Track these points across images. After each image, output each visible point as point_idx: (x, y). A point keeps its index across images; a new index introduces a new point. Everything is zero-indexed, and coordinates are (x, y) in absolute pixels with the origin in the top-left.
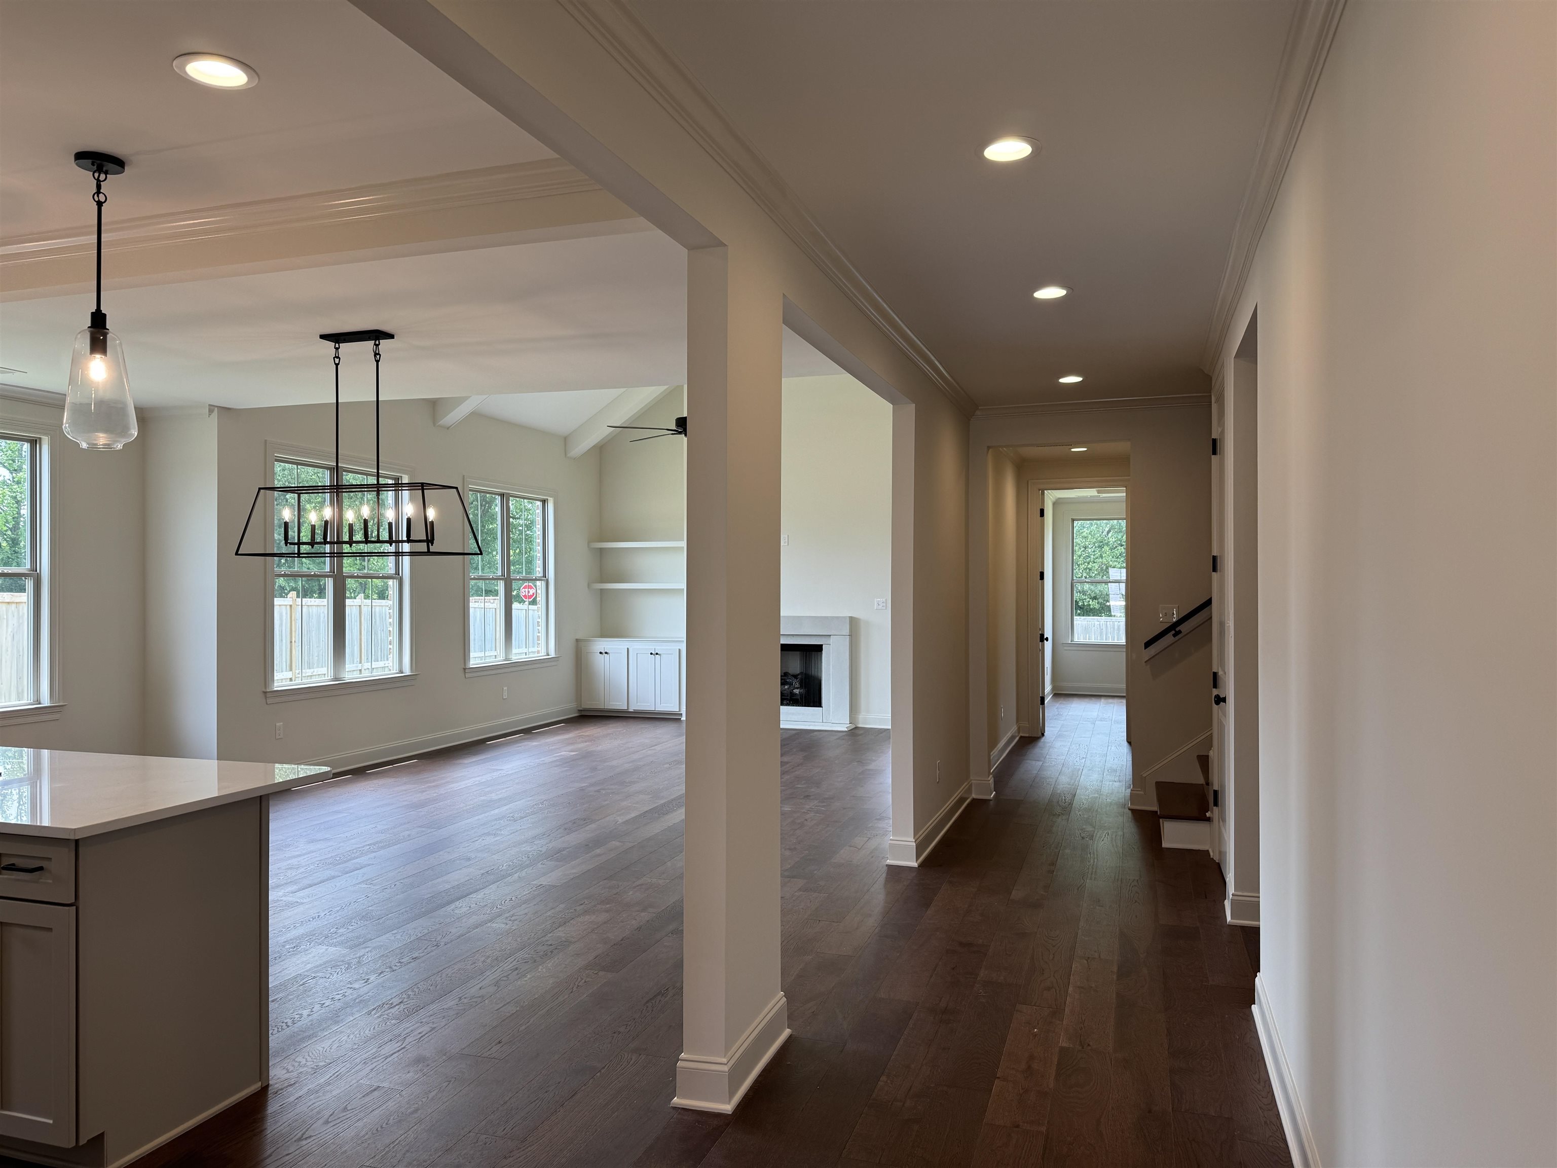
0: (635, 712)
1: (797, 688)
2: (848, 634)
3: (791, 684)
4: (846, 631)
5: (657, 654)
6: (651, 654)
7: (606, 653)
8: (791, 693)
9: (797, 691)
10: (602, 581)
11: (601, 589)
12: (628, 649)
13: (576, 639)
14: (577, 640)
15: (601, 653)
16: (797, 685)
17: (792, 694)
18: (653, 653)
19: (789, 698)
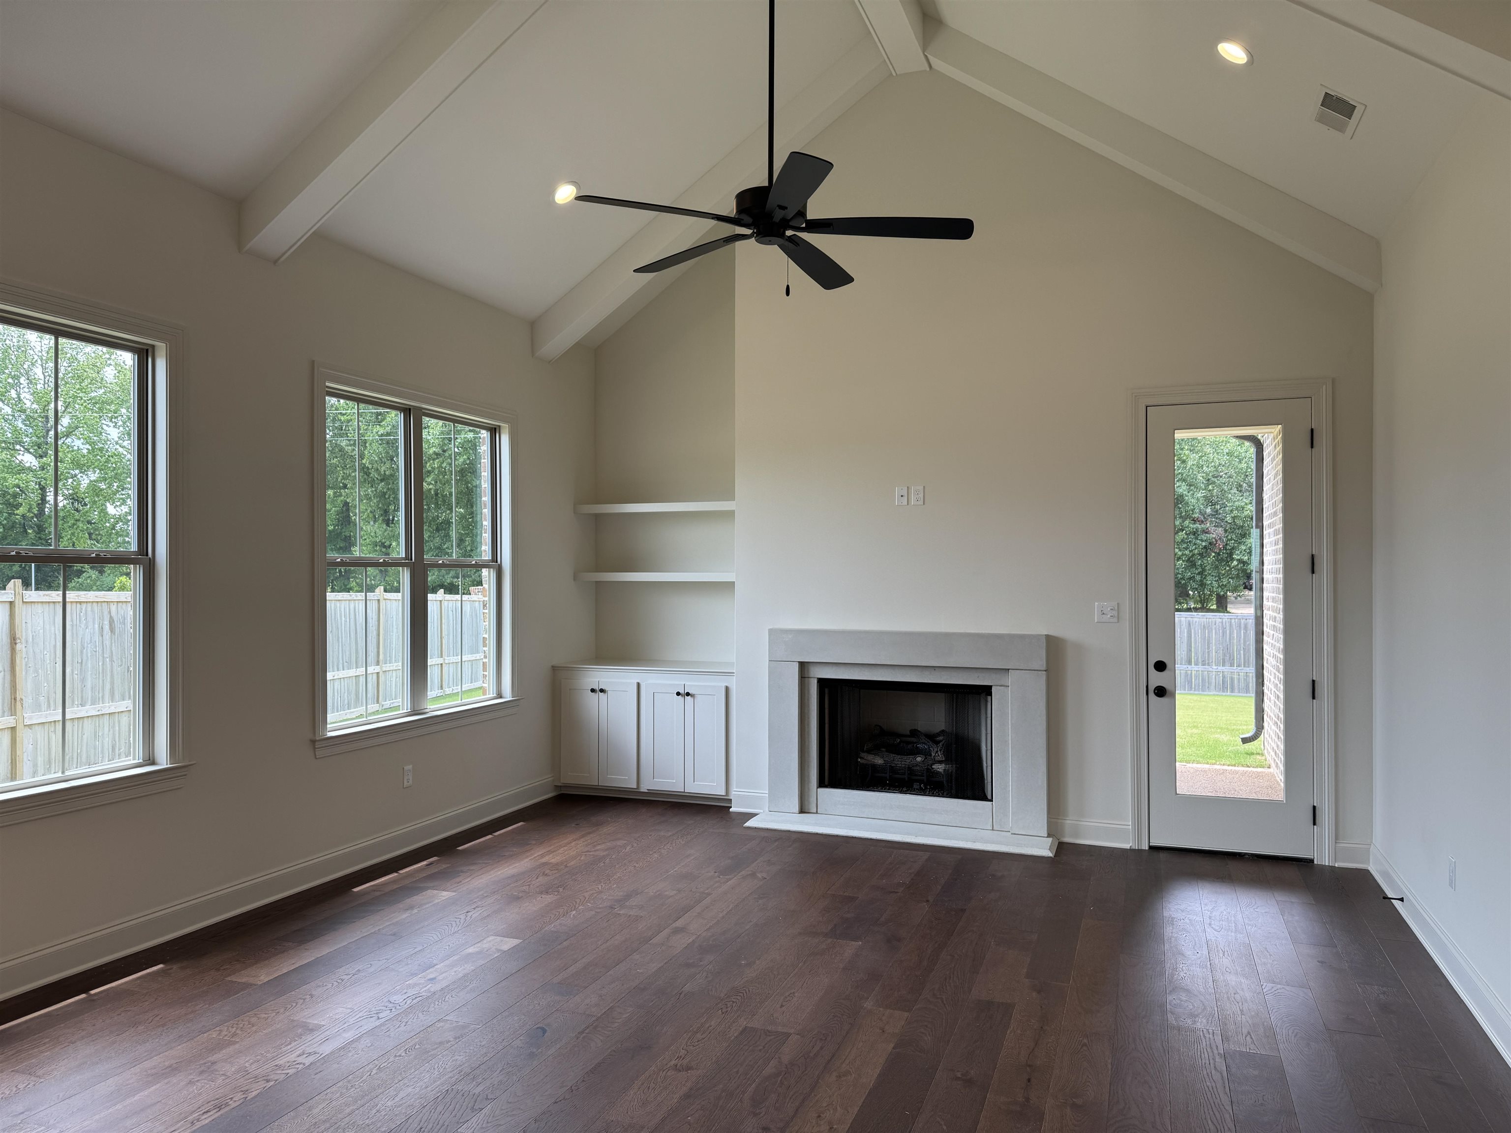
0: (651, 793)
1: (940, 762)
2: (1044, 669)
3: (927, 754)
4: (1041, 664)
5: (688, 694)
6: (678, 694)
7: (602, 691)
8: (928, 769)
9: (940, 768)
10: (599, 569)
11: (597, 582)
12: (638, 685)
13: (553, 667)
14: (554, 669)
15: (593, 690)
16: (940, 756)
17: (931, 773)
18: (682, 691)
19: (925, 778)
